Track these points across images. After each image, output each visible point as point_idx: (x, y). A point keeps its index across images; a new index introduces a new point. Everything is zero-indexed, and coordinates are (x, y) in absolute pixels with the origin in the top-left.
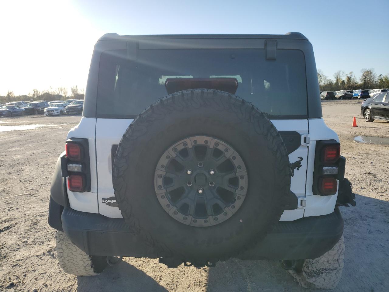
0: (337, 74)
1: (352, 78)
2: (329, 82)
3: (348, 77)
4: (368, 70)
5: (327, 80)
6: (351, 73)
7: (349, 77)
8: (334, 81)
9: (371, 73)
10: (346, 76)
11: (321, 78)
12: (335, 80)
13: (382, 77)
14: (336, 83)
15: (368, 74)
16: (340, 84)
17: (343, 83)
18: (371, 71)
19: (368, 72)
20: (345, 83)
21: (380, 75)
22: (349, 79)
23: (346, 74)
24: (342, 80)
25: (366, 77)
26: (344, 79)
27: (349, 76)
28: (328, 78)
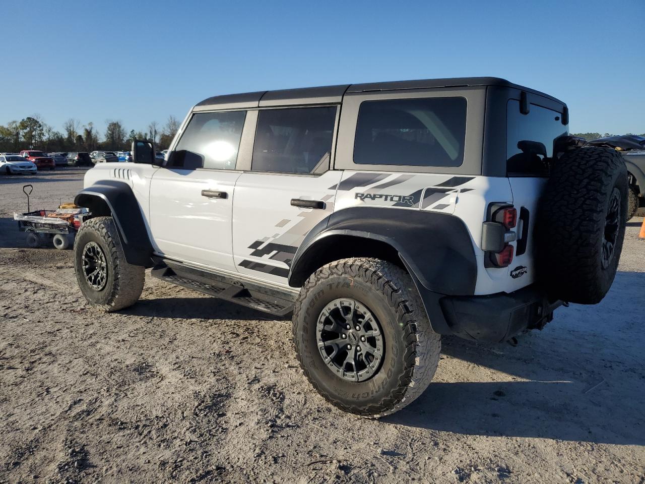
0: (69, 125)
1: (93, 132)
2: (58, 137)
3: (86, 130)
4: (115, 122)
5: (53, 133)
6: (91, 124)
7: (89, 130)
8: (65, 135)
9: (120, 127)
10: (83, 129)
11: (41, 128)
12: (67, 133)
13: (135, 133)
14: (68, 138)
15: (115, 128)
16: (75, 142)
17: (79, 139)
18: (119, 124)
19: (115, 124)
20: (82, 139)
21: (131, 130)
22: (89, 133)
23: (84, 126)
24: (78, 135)
25: (113, 133)
26: (81, 132)
27: (88, 128)
28: (55, 130)
